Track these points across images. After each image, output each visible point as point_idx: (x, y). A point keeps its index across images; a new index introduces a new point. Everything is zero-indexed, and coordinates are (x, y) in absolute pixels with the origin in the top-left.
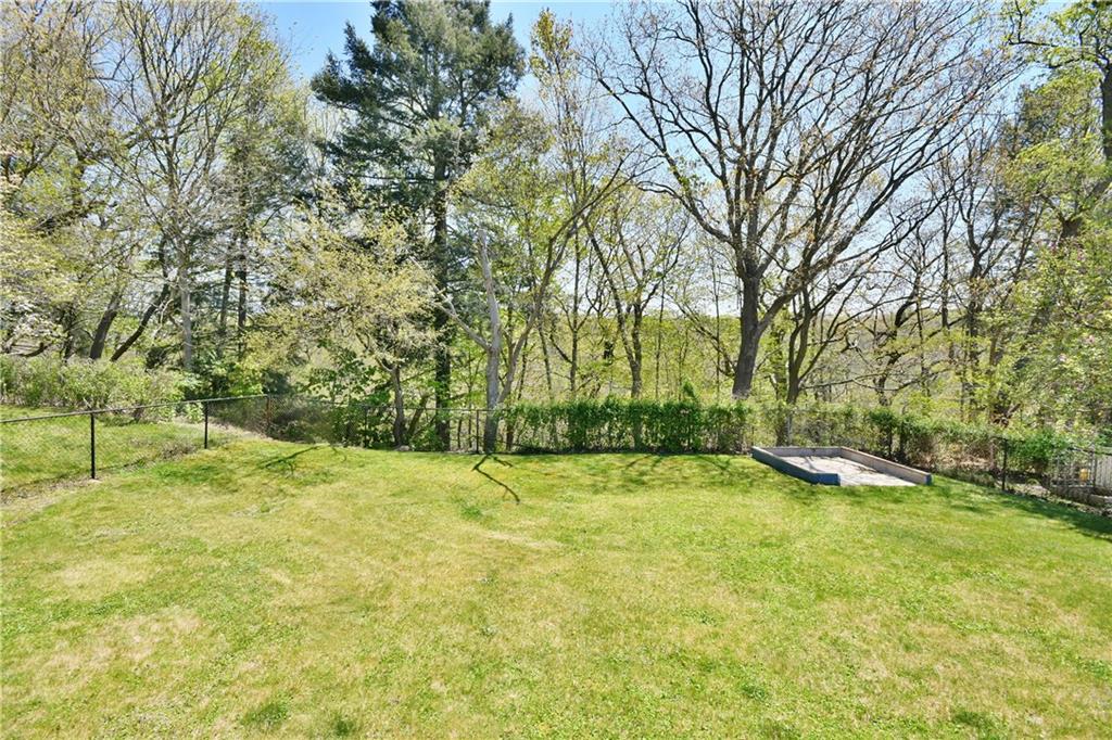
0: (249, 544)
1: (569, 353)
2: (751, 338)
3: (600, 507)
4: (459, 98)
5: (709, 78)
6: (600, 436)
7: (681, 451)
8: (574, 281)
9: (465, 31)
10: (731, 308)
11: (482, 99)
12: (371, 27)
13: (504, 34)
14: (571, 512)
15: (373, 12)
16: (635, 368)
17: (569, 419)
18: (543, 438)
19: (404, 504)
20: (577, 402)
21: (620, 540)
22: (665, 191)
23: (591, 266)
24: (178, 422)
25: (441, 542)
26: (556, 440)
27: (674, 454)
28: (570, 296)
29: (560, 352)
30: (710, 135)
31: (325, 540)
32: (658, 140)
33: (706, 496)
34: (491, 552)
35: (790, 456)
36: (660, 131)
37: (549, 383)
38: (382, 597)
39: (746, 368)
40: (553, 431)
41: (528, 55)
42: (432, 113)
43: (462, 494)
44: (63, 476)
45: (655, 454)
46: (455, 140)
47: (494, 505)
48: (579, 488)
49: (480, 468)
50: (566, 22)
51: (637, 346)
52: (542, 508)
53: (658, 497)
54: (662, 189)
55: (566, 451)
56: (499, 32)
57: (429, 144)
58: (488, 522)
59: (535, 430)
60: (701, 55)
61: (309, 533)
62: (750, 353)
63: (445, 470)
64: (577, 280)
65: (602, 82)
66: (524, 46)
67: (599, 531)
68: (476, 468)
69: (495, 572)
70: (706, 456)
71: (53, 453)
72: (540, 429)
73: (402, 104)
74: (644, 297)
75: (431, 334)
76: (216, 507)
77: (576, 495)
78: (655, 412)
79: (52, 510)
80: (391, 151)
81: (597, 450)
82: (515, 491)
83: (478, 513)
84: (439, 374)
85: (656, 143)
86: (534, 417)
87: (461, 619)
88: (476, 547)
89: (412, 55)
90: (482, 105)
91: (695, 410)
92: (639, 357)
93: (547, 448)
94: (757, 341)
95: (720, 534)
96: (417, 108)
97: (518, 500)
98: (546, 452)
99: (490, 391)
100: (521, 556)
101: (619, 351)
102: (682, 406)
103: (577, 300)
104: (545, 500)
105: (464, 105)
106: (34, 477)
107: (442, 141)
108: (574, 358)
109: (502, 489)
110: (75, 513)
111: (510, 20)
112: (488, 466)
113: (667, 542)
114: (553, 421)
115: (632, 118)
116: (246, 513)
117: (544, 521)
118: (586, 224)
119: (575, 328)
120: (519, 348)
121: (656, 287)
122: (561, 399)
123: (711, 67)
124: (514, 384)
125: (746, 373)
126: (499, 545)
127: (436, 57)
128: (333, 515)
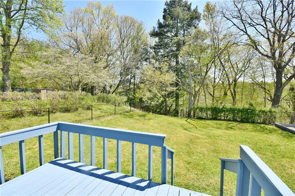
0: (143, 128)
1: (212, 93)
2: (279, 89)
3: (219, 132)
4: (183, 29)
5: (262, 9)
6: (221, 116)
7: (248, 122)
8: (214, 74)
9: (185, 13)
10: (270, 80)
11: (189, 29)
12: (162, 17)
13: (195, 11)
14: (211, 132)
15: (163, 14)
16: (234, 98)
17: (212, 111)
18: (204, 115)
19: (170, 126)
20: (214, 106)
21: (223, 139)
22: (247, 45)
23: (220, 69)
24: (125, 107)
25: (179, 133)
26: (207, 116)
27: (245, 123)
28: (213, 78)
29: (210, 93)
30: (264, 25)
31: (156, 130)
32: (244, 30)
33: (253, 133)
34: (191, 136)
35: (290, 127)
36: (245, 27)
37: (206, 101)
38: (169, 140)
39: (277, 99)
40: (207, 114)
41: (202, 15)
42: (176, 35)
43: (183, 126)
44: (111, 114)
45: (238, 122)
46: (181, 40)
47: (191, 128)
48: (213, 127)
49: (187, 121)
50: (214, 4)
51: (235, 92)
52: (203, 130)
53: (237, 132)
54: (246, 44)
55: (210, 119)
56: (194, 11)
57: (175, 43)
58: (189, 131)
59: (202, 113)
60: (259, 3)
61: (153, 128)
62: (279, 94)
63: (178, 120)
64: (215, 74)
65: (225, 17)
66: (201, 13)
67: (218, 136)
68: (186, 120)
69: (192, 140)
70: (257, 124)
71: (109, 110)
72: (203, 113)
73: (169, 34)
74: (237, 77)
75: (175, 89)
76: (135, 122)
77: (213, 129)
78: (239, 110)
79: (111, 119)
80: (166, 46)
81: (220, 120)
82: (196, 126)
83: (187, 129)
84: (176, 99)
85: (243, 31)
86: (201, 109)
87: (185, 145)
88: (187, 135)
89: (171, 22)
90: (189, 30)
91: (253, 110)
92: (235, 95)
93: (205, 118)
94: (282, 90)
95: (255, 142)
96: (173, 34)
97: (197, 128)
98: (205, 119)
99: (190, 103)
100: (198, 138)
101: (229, 93)
102: (249, 109)
103: (215, 79)
104: (204, 129)
105: (184, 31)
106: (107, 114)
107: (178, 42)
108: (214, 95)
109: (193, 126)
110: (114, 120)
111: (197, 7)
112: (189, 120)
113: (238, 141)
114: (207, 111)
115: (235, 25)
116: (140, 124)
117: (204, 133)
118: (218, 58)
119: (214, 87)
120: (198, 92)
121: (241, 74)
122: (209, 106)
123: (263, 6)
124: (196, 102)
125: (277, 101)
126: (192, 135)
127: (177, 21)
128: (157, 126)
